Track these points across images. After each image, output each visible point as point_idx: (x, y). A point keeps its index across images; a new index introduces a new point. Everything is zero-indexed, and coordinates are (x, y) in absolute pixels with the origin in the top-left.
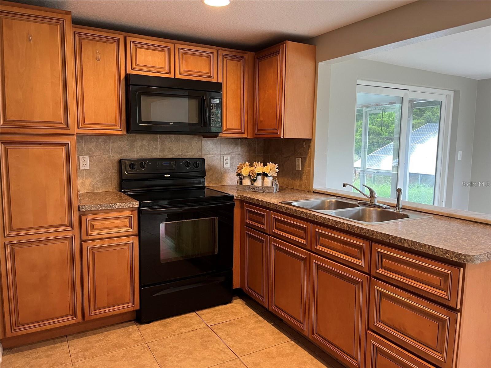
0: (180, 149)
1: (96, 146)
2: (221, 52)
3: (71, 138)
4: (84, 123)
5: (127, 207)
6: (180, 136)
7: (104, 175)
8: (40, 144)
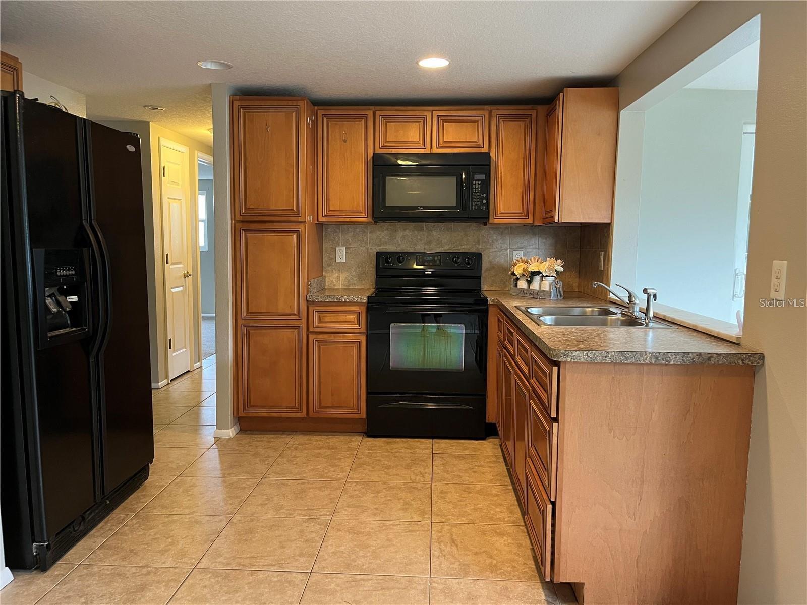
0: (451, 241)
1: (354, 236)
2: (494, 113)
3: (302, 225)
4: (329, 211)
5: (354, 301)
6: (452, 225)
7: (360, 269)
8: (274, 231)
